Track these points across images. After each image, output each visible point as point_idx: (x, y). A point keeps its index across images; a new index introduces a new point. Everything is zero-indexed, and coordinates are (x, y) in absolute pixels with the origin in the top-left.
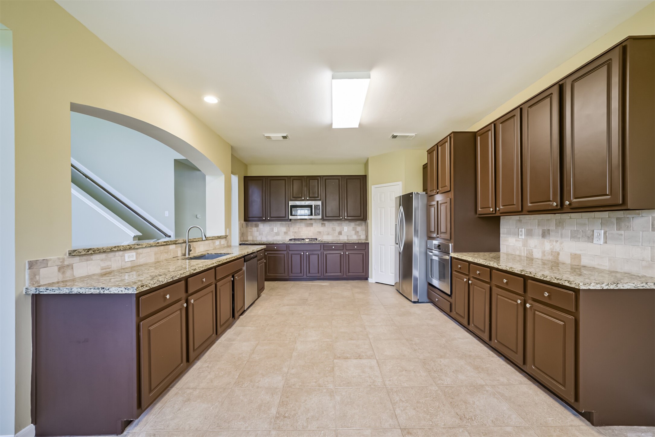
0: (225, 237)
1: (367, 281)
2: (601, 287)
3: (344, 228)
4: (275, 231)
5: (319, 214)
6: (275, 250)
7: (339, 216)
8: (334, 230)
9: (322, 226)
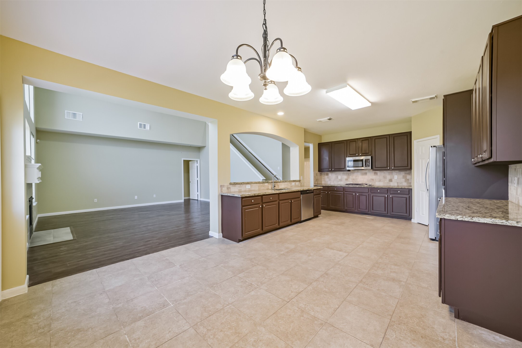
0: (300, 181)
1: (410, 221)
2: (456, 218)
3: (394, 176)
4: (339, 178)
5: (369, 166)
6: (335, 190)
7: (387, 167)
8: (385, 178)
9: (374, 175)
